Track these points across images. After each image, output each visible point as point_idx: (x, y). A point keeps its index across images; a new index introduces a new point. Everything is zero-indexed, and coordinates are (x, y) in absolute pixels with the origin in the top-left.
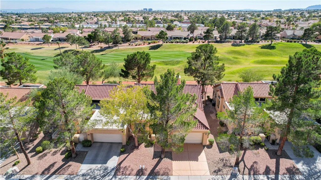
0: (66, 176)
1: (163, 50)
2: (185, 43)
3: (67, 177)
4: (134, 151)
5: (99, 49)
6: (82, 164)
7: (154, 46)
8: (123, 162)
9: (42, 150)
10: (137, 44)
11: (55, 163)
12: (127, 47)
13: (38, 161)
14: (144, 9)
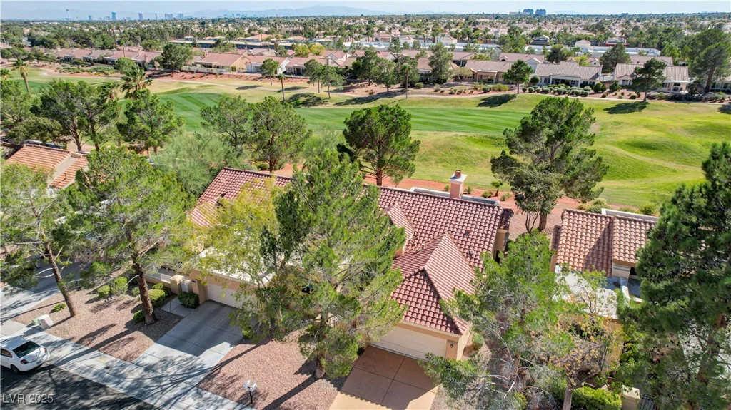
0: (113, 358)
1: (513, 109)
2: (579, 97)
3: (113, 361)
4: (270, 342)
5: (367, 95)
6: (155, 342)
7: (495, 98)
8: (232, 362)
9: (107, 293)
10: (455, 90)
11: (112, 326)
12: (427, 96)
13: (90, 314)
14: (525, 11)
